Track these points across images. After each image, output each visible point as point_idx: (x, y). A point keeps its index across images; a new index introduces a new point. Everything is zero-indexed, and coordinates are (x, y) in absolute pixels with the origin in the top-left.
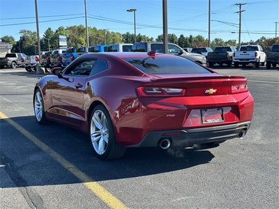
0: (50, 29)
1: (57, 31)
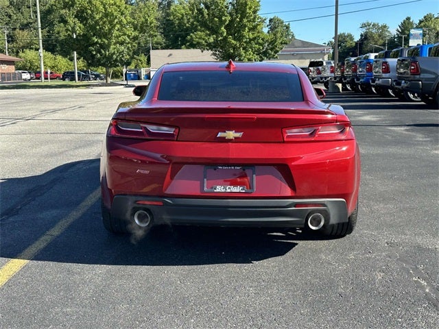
0: (408, 19)
1: (421, 22)
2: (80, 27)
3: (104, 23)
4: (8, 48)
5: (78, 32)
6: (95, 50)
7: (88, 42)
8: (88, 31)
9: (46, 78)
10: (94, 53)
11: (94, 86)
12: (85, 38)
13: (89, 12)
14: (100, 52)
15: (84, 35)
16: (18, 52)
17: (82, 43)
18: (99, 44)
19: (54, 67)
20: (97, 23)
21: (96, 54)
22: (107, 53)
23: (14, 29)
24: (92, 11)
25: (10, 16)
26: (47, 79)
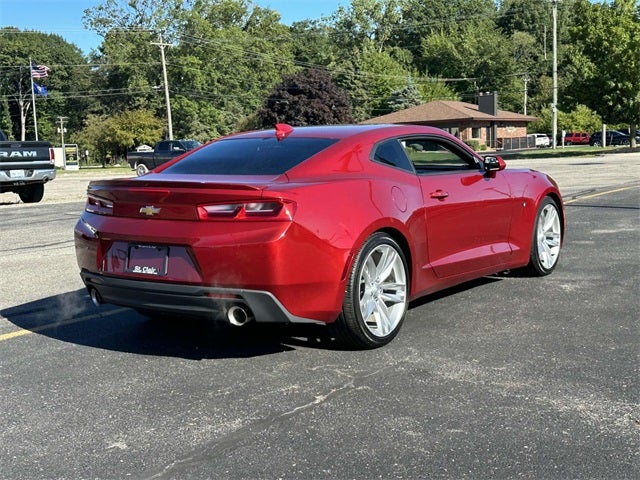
2: (590, 69)
3: (629, 58)
4: (528, 103)
5: (586, 75)
6: (613, 100)
7: (602, 88)
8: (602, 72)
9: (559, 143)
10: (611, 104)
11: (606, 152)
12: (598, 83)
13: (606, 43)
14: (621, 103)
15: (596, 79)
16: (540, 108)
17: (593, 89)
18: (620, 90)
19: (589, 126)
20: (618, 58)
21: (614, 105)
22: (632, 102)
23: (540, 75)
24: (611, 43)
25: (536, 58)
26: (561, 144)
